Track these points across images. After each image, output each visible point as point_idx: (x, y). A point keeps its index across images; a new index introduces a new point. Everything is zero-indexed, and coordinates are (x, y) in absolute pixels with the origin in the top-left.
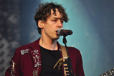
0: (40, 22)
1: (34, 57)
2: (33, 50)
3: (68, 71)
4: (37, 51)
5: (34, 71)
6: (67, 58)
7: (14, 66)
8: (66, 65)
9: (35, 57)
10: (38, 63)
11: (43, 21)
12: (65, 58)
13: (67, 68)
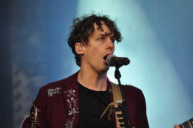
0: (78, 46)
1: (68, 100)
2: (67, 89)
3: (123, 123)
4: (74, 91)
5: (67, 121)
6: (122, 101)
7: (36, 114)
8: (120, 113)
9: (70, 100)
10: (74, 109)
11: (83, 42)
12: (118, 102)
13: (122, 118)
